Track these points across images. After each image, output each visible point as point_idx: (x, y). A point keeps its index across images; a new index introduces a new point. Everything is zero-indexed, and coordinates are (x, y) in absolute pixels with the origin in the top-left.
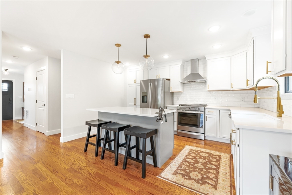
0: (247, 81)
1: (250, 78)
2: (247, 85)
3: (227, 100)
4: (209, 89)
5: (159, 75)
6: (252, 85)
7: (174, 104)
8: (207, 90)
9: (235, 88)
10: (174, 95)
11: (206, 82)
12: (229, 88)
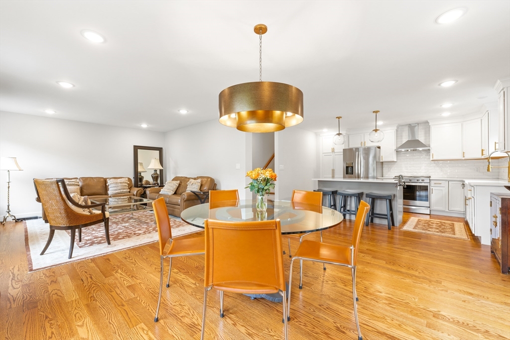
0: (482, 150)
1: (485, 147)
2: (482, 155)
3: (456, 171)
4: (434, 158)
5: (365, 142)
6: (486, 155)
7: (384, 176)
8: (431, 159)
9: (467, 157)
10: (384, 166)
11: (429, 150)
12: (460, 157)
